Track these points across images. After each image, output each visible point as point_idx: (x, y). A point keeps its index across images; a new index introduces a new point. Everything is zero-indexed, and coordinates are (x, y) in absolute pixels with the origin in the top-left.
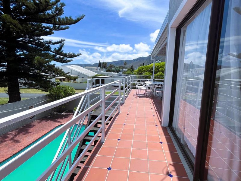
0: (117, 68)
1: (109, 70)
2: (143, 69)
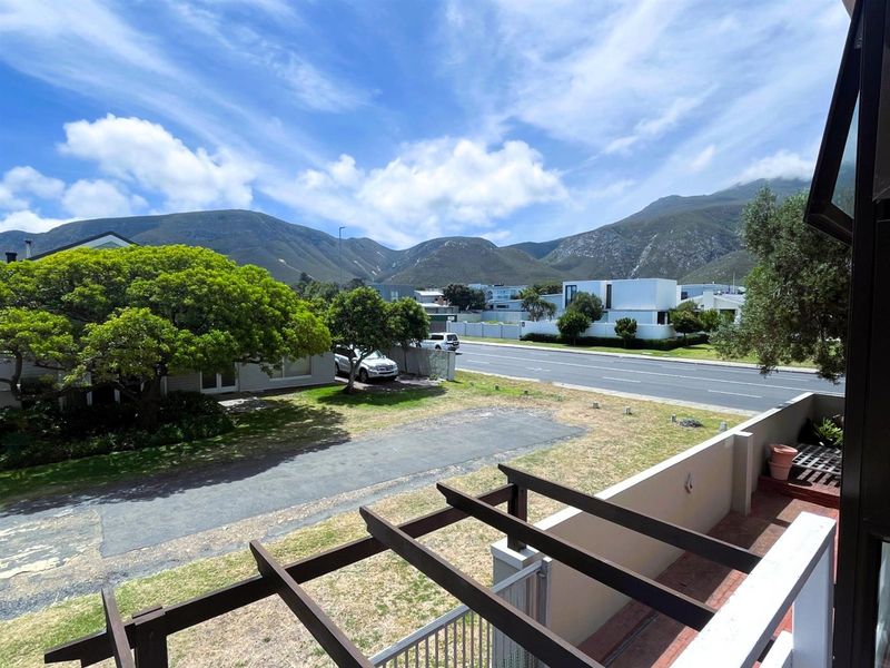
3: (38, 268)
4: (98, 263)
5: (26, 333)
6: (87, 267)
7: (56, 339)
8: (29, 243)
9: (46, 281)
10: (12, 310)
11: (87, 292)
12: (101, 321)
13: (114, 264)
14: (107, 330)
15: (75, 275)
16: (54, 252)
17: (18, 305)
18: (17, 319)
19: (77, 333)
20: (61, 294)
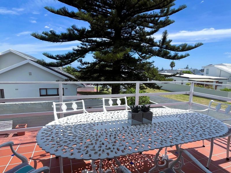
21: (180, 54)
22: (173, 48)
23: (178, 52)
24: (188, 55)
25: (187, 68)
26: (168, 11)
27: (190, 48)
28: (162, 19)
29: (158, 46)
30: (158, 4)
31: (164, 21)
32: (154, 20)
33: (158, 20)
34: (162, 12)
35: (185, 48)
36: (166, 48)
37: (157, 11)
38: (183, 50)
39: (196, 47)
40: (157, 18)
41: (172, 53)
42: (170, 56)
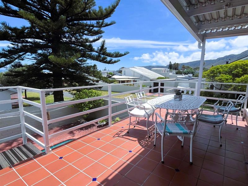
0: (191, 69)
1: (180, 72)
2: (218, 69)
3: (229, 66)
4: (242, 64)
5: (224, 79)
6: (239, 65)
7: (229, 81)
8: (230, 60)
9: (230, 69)
10: (222, 75)
11: (238, 71)
12: (239, 78)
13: (246, 64)
14: (240, 80)
15: (236, 67)
16: (233, 62)
17: (223, 74)
18: (223, 76)
19: (233, 80)
20: (232, 72)
21: (114, 59)
22: (110, 55)
23: (112, 58)
24: (119, 60)
25: (105, 70)
26: (102, 23)
27: (121, 55)
28: (96, 29)
29: (96, 52)
30: (98, 17)
31: (97, 31)
32: (88, 28)
33: (92, 29)
34: (98, 23)
35: (118, 55)
36: (103, 54)
37: (94, 22)
38: (116, 56)
39: (125, 54)
40: (91, 28)
41: (109, 59)
42: (107, 61)
